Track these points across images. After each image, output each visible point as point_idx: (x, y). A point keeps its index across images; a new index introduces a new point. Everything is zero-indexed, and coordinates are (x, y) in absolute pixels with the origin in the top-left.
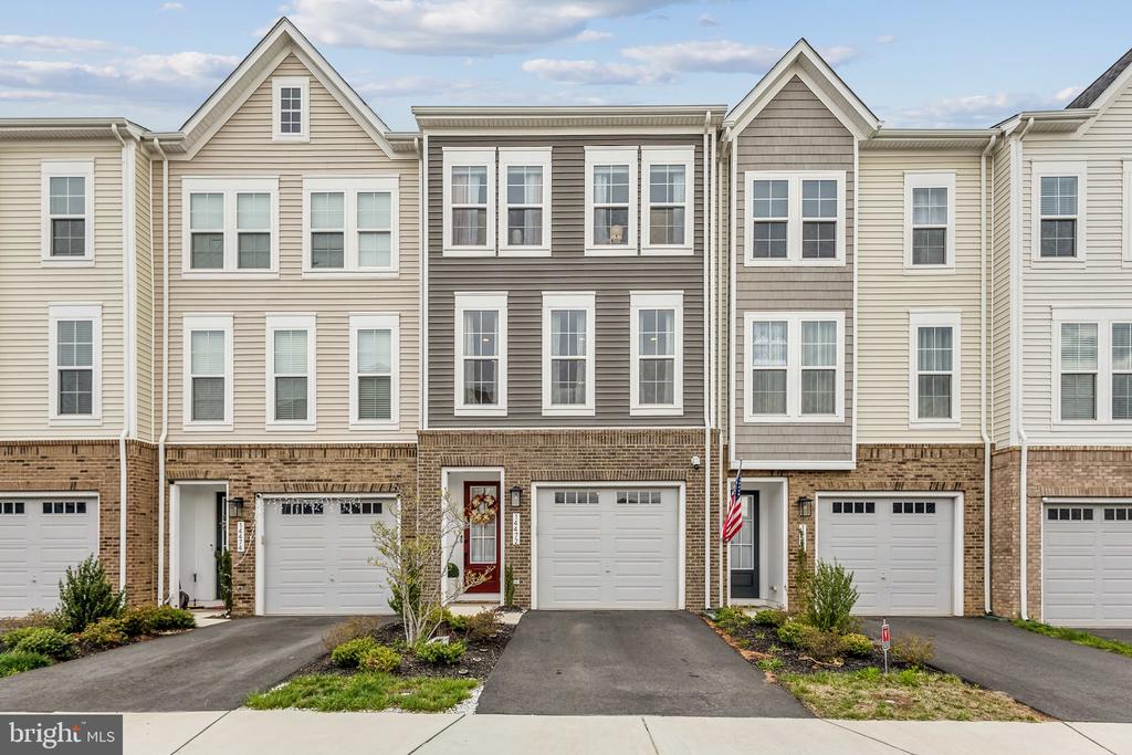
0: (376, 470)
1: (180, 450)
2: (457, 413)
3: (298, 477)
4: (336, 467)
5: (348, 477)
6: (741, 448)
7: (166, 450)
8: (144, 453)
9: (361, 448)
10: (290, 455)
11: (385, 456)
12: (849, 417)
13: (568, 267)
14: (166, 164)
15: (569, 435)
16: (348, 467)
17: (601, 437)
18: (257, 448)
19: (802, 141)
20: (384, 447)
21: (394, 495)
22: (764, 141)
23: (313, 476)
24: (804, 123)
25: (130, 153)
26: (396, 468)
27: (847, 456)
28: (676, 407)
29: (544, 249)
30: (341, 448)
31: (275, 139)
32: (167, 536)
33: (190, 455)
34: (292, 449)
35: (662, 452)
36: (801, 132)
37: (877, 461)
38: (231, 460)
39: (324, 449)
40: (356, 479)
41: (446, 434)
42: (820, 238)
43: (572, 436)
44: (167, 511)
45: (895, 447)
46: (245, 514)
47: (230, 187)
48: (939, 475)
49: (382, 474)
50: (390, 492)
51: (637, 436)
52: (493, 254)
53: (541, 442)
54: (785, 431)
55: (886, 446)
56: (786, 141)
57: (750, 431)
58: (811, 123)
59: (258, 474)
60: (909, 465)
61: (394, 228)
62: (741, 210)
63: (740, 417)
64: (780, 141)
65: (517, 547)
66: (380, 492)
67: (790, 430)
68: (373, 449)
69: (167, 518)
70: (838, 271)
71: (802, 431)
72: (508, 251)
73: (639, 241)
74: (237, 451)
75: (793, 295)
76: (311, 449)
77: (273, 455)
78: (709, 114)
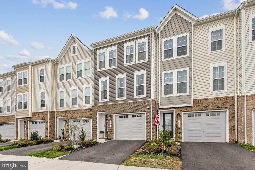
0: (88, 113)
1: (58, 112)
2: (100, 102)
3: (75, 116)
4: (81, 113)
5: (83, 115)
6: (161, 103)
7: (56, 112)
8: (52, 113)
9: (85, 110)
10: (74, 112)
11: (89, 111)
12: (190, 93)
13: (121, 69)
14: (56, 64)
16: (83, 113)
17: (127, 104)
18: (69, 111)
19: (177, 28)
20: (89, 109)
21: (91, 118)
22: (167, 31)
23: (77, 115)
24: (178, 24)
25: (50, 64)
26: (91, 113)
27: (190, 103)
29: (116, 66)
30: (82, 110)
31: (72, 56)
32: (56, 127)
33: (59, 112)
34: (74, 111)
35: (140, 106)
36: (177, 26)
37: (200, 103)
38: (65, 113)
39: (79, 110)
40: (84, 115)
41: (97, 106)
42: (182, 50)
43: (122, 104)
44: (56, 122)
45: (205, 99)
46: (67, 123)
47: (65, 66)
48: (220, 105)
50: (90, 117)
51: (135, 103)
52: (106, 69)
53: (115, 106)
54: (173, 98)
55: (202, 99)
56: (173, 29)
57: (164, 99)
58: (179, 23)
59: (69, 115)
60: (210, 103)
61: (91, 68)
62: (161, 48)
63: (161, 96)
64: (171, 30)
65: (110, 127)
66: (88, 118)
67: (174, 98)
68: (87, 110)
69: (56, 124)
70: (187, 57)
71: (177, 98)
72: (109, 68)
73: (136, 60)
74: (66, 112)
75: (175, 66)
76: (77, 110)
77: (71, 112)
78: (150, 29)
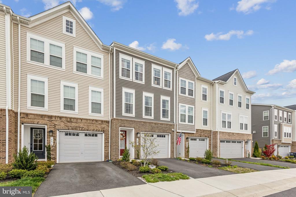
0: (97, 126)
1: (27, 115)
2: (123, 115)
3: (73, 126)
4: (85, 124)
5: (89, 127)
7: (20, 114)
9: (93, 120)
10: (70, 120)
11: (100, 123)
13: (148, 87)
14: (20, 25)
15: (149, 122)
16: (89, 125)
17: (155, 124)
18: (58, 117)
19: (188, 75)
20: (100, 120)
21: (102, 132)
22: (182, 73)
23: (78, 126)
24: (188, 71)
26: (103, 126)
28: (169, 119)
29: (143, 82)
30: (87, 120)
31: (64, 33)
32: (20, 140)
33: (30, 116)
34: (71, 118)
35: (167, 128)
36: (188, 73)
37: (198, 132)
38: (48, 119)
39: (82, 119)
40: (91, 128)
42: (191, 93)
43: (150, 123)
44: (20, 132)
45: (200, 130)
46: (53, 135)
47: (46, 41)
48: (206, 135)
49: (99, 127)
50: (101, 131)
51: (162, 124)
56: (186, 74)
58: (189, 72)
59: (58, 124)
60: (202, 133)
61: (102, 68)
62: (179, 84)
63: (178, 122)
64: (184, 73)
66: (99, 131)
67: (186, 125)
68: (97, 121)
69: (20, 135)
70: (193, 99)
72: (135, 81)
73: (162, 86)
74: (51, 117)
75: (187, 101)
76: (77, 119)
77: (64, 119)
78: (176, 65)
